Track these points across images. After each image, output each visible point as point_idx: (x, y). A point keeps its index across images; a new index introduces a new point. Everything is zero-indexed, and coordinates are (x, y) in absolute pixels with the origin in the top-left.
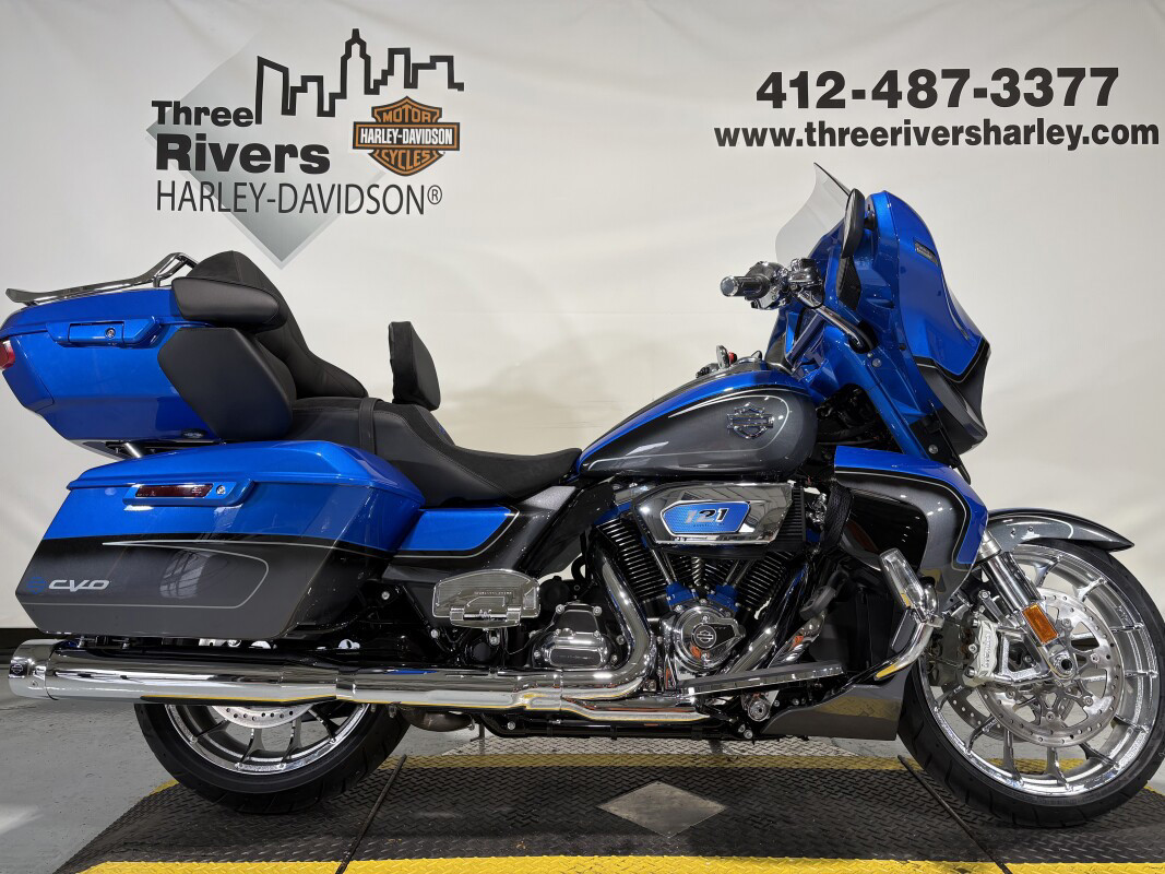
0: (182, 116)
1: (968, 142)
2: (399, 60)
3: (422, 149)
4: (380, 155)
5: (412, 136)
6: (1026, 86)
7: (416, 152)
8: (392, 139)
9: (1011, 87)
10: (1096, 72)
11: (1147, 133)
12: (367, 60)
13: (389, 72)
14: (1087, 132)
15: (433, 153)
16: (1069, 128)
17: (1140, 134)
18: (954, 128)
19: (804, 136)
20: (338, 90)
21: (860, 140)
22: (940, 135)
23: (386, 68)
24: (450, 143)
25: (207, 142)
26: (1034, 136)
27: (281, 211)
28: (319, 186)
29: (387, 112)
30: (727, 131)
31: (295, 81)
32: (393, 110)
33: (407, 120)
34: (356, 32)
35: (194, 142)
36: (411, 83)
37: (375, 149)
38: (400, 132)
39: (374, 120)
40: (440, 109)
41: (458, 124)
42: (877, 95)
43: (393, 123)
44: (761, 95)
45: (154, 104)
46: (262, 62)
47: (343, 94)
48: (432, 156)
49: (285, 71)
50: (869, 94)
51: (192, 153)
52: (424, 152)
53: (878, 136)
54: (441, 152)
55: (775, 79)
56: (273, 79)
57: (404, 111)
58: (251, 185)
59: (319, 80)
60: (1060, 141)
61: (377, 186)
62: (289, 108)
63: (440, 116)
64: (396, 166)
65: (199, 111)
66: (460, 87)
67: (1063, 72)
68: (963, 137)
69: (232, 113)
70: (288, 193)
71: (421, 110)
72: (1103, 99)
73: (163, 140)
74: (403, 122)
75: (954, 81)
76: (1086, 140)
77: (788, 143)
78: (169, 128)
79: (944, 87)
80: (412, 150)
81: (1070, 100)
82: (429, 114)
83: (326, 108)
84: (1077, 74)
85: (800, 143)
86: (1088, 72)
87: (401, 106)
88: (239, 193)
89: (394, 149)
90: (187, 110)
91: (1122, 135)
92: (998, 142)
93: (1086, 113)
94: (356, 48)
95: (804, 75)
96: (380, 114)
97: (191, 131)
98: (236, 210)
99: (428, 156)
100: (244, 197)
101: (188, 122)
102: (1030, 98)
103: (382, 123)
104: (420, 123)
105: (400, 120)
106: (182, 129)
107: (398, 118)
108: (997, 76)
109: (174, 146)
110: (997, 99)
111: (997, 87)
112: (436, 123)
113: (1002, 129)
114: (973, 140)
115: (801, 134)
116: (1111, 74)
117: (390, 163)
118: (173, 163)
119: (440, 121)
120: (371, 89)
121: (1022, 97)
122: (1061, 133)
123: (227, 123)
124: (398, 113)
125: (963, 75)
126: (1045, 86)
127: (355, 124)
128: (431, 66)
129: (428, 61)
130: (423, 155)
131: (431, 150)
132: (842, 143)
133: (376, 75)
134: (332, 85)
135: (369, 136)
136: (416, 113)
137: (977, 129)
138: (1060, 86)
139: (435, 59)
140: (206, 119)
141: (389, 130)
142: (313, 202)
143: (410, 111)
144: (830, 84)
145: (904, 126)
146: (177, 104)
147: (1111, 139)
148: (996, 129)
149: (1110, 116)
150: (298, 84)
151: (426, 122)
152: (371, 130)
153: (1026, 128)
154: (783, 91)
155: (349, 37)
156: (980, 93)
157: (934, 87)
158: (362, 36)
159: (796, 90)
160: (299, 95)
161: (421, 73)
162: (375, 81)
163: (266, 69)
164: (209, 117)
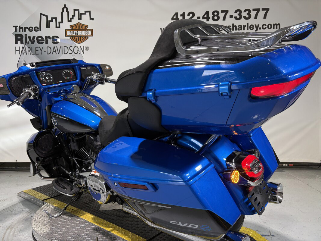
0: (21, 29)
2: (77, 12)
3: (83, 36)
4: (72, 38)
5: (81, 33)
6: (244, 14)
7: (82, 37)
8: (75, 34)
9: (240, 14)
10: (263, 9)
11: (278, 26)
12: (68, 12)
13: (74, 16)
14: (260, 26)
15: (86, 37)
16: (256, 25)
17: (275, 26)
20: (61, 21)
23: (73, 14)
24: (91, 34)
25: (27, 36)
26: (246, 28)
27: (47, 54)
28: (57, 47)
29: (74, 26)
31: (50, 19)
32: (75, 26)
33: (79, 29)
34: (65, 5)
35: (24, 36)
36: (80, 18)
37: (71, 37)
38: (77, 32)
39: (70, 29)
40: (88, 25)
41: (92, 29)
42: (203, 18)
43: (76, 29)
44: (173, 19)
45: (14, 26)
46: (41, 14)
47: (62, 22)
48: (86, 38)
49: (47, 16)
50: (201, 18)
51: (24, 39)
52: (84, 37)
54: (88, 37)
55: (176, 14)
56: (44, 19)
57: (78, 26)
58: (40, 47)
59: (56, 18)
60: (253, 29)
61: (72, 47)
62: (48, 26)
63: (88, 27)
64: (77, 41)
65: (25, 28)
66: (93, 19)
67: (254, 10)
69: (34, 28)
70: (49, 49)
71: (83, 26)
72: (265, 17)
73: (16, 36)
74: (78, 29)
76: (260, 29)
78: (18, 33)
79: (222, 15)
80: (81, 37)
81: (256, 17)
82: (85, 27)
83: (58, 26)
84: (258, 10)
86: (261, 10)
87: (77, 25)
88: (37, 50)
89: (76, 37)
90: (22, 28)
91: (270, 26)
92: (236, 29)
93: (260, 21)
94: (65, 9)
95: (184, 13)
96: (72, 27)
97: (23, 33)
98: (36, 54)
99: (85, 38)
100: (38, 50)
101: (22, 31)
102: (245, 18)
103: (73, 29)
104: (83, 29)
105: (77, 29)
106: (21, 33)
107: (77, 28)
108: (236, 12)
109: (19, 38)
110: (236, 18)
111: (236, 15)
112: (87, 29)
113: (237, 26)
116: (267, 10)
117: (75, 40)
118: (19, 42)
119: (88, 28)
120: (70, 20)
121: (243, 17)
122: (253, 27)
123: (32, 31)
124: (77, 27)
125: (226, 12)
126: (249, 14)
127: (66, 30)
128: (85, 14)
129: (84, 12)
130: (84, 38)
131: (86, 36)
133: (71, 16)
134: (59, 20)
135: (69, 33)
136: (81, 27)
137: (230, 26)
138: (253, 14)
139: (86, 12)
140: (27, 30)
141: (74, 31)
142: (55, 51)
143: (80, 26)
144: (191, 15)
146: (20, 26)
147: (267, 28)
148: (236, 26)
149: (267, 22)
151: (84, 29)
152: (70, 31)
153: (244, 26)
154: (178, 18)
155: (63, 6)
156: (231, 16)
157: (219, 15)
158: (67, 6)
159: (182, 17)
160: (51, 23)
161: (82, 15)
162: (70, 18)
163: (42, 16)
164: (28, 29)
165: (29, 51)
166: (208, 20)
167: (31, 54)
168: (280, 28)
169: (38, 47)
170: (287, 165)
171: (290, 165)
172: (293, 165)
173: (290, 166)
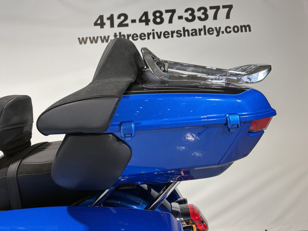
1: (177, 36)
6: (197, 14)
9: (192, 14)
10: (224, 7)
11: (247, 28)
14: (223, 29)
16: (216, 28)
17: (243, 28)
18: (172, 31)
21: (135, 38)
22: (166, 34)
26: (202, 32)
30: (83, 38)
42: (141, 21)
44: (96, 24)
50: (137, 21)
53: (142, 36)
55: (101, 17)
60: (213, 33)
67: (211, 8)
68: (175, 34)
72: (228, 17)
75: (170, 14)
76: (223, 32)
77: (107, 41)
79: (166, 16)
81: (215, 18)
84: (217, 8)
91: (237, 29)
92: (189, 35)
93: (222, 22)
95: (112, 16)
102: (200, 18)
108: (186, 11)
110: (187, 19)
113: (190, 30)
114: (179, 35)
115: (112, 38)
116: (230, 7)
121: (197, 18)
122: (213, 30)
125: (173, 12)
126: (205, 13)
137: (180, 31)
138: (211, 13)
144: (122, 18)
145: (152, 32)
147: (232, 31)
148: (188, 31)
149: (231, 23)
153: (199, 29)
154: (104, 22)
156: (180, 18)
157: (162, 17)
159: (109, 21)
166: (147, 24)
168: (250, 30)
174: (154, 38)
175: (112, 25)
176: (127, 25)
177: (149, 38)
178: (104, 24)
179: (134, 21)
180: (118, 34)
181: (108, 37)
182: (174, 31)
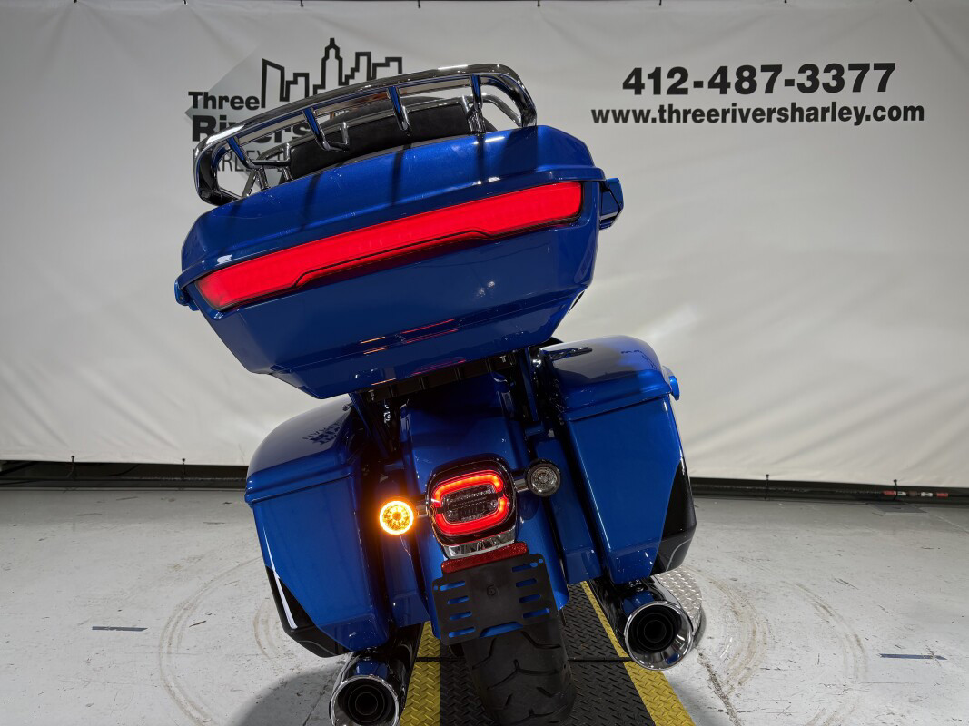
0: (210, 103)
1: (779, 120)
2: (363, 60)
6: (824, 78)
9: (813, 78)
10: (877, 66)
11: (916, 112)
12: (340, 60)
13: (356, 69)
14: (869, 112)
16: (856, 109)
17: (910, 112)
18: (769, 110)
19: (657, 116)
20: (319, 83)
21: (698, 118)
22: (758, 115)
23: (354, 66)
25: (227, 121)
26: (829, 115)
30: (601, 112)
31: (289, 77)
34: (332, 41)
35: (218, 121)
36: (371, 77)
42: (712, 84)
44: (626, 85)
45: (190, 93)
46: (266, 63)
47: (323, 86)
49: (282, 69)
50: (706, 84)
53: (712, 115)
55: (637, 73)
56: (273, 74)
59: (306, 76)
60: (848, 119)
62: (284, 96)
65: (221, 99)
67: (852, 67)
68: (775, 116)
69: (245, 100)
72: (882, 87)
73: (197, 120)
75: (770, 74)
76: (868, 118)
77: (645, 120)
78: (201, 111)
79: (762, 79)
81: (857, 88)
84: (864, 68)
85: (654, 120)
86: (872, 67)
90: (213, 98)
91: (896, 113)
92: (801, 120)
93: (869, 97)
94: (332, 52)
95: (658, 71)
97: (216, 113)
101: (214, 107)
102: (827, 87)
106: (210, 112)
108: (802, 70)
109: (204, 124)
110: (802, 87)
111: (803, 78)
113: (805, 110)
114: (783, 118)
115: (655, 114)
116: (889, 68)
120: (343, 82)
121: (821, 86)
122: (849, 112)
123: (241, 108)
125: (776, 70)
126: (838, 78)
128: (386, 64)
129: (384, 61)
132: (685, 121)
133: (346, 71)
137: (786, 110)
138: (850, 77)
139: (389, 60)
140: (227, 105)
144: (678, 76)
145: (731, 108)
146: (206, 93)
147: (887, 117)
148: (801, 110)
149: (887, 100)
150: (291, 78)
153: (823, 109)
154: (643, 82)
155: (328, 44)
156: (789, 83)
157: (755, 79)
158: (337, 44)
159: (652, 81)
160: (291, 86)
161: (378, 69)
162: (346, 76)
163: (269, 68)
164: (229, 104)
165: (228, 161)
166: (723, 92)
167: (234, 169)
168: (921, 118)
169: (253, 151)
170: (931, 495)
171: (938, 494)
172: (949, 496)
173: (940, 497)
174: (734, 120)
175: (657, 90)
176: (685, 91)
177: (724, 120)
178: (643, 86)
179: (698, 84)
180: (666, 108)
181: (649, 112)
182: (775, 109)
